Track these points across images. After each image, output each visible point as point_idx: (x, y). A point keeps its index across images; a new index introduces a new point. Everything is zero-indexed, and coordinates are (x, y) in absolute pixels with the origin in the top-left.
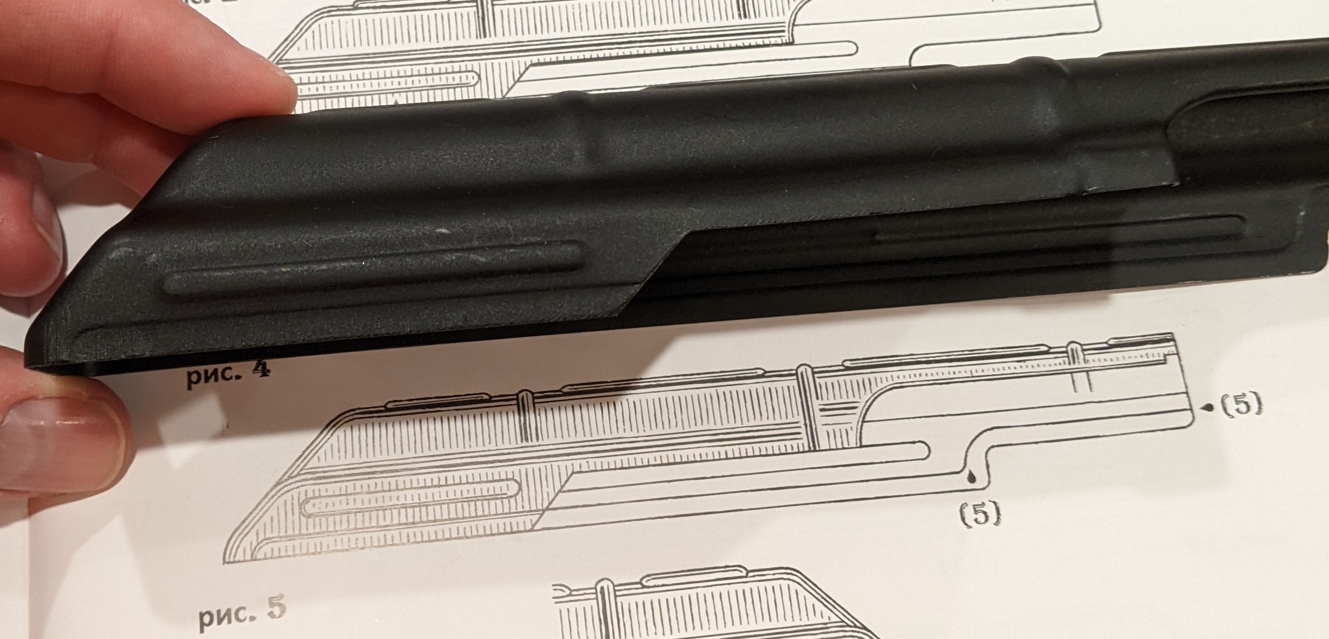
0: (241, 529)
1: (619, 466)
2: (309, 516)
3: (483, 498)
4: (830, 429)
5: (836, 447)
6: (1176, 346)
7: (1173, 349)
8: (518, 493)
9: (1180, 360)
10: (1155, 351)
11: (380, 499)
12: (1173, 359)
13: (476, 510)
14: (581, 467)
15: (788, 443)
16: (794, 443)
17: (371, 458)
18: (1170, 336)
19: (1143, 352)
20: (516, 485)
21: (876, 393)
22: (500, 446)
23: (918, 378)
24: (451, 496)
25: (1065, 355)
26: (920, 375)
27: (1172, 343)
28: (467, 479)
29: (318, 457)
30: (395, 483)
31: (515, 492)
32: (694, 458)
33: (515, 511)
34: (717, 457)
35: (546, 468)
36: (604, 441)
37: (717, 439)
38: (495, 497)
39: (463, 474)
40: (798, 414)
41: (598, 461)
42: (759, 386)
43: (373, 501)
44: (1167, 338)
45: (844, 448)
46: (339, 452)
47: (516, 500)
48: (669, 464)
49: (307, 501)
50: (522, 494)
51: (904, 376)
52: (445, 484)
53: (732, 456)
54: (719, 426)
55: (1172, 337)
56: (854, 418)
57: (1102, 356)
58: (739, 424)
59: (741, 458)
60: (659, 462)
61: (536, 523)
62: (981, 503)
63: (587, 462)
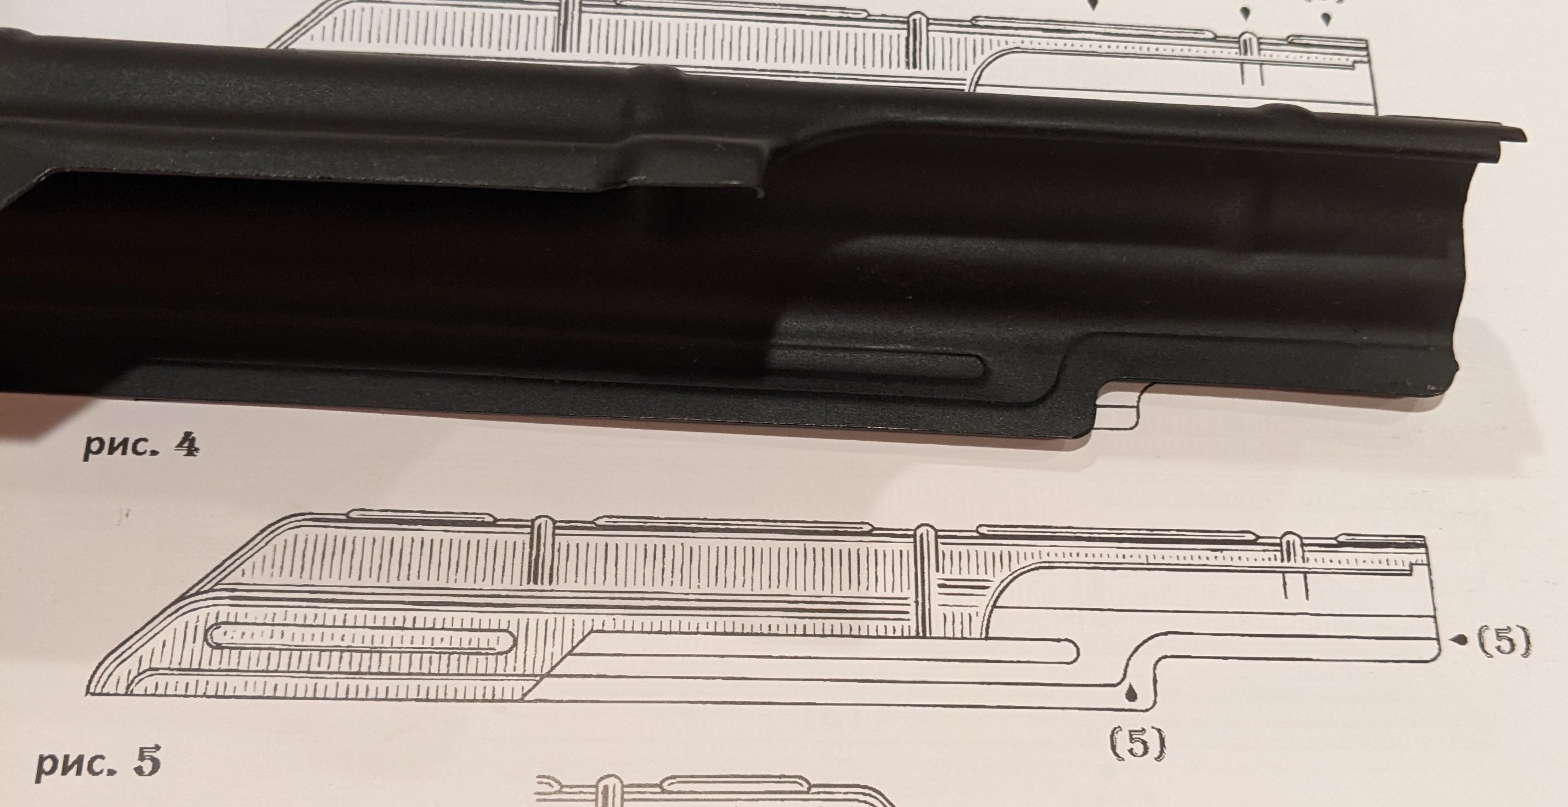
0: (118, 652)
1: (656, 628)
2: (219, 646)
3: (460, 651)
4: (948, 611)
5: (954, 634)
6: (1427, 554)
7: (1424, 557)
8: (511, 649)
9: (1430, 574)
10: (1399, 558)
11: (318, 637)
12: (1420, 571)
13: (448, 665)
14: (603, 625)
15: (890, 624)
16: (898, 625)
17: (315, 581)
18: (1421, 541)
19: (1383, 557)
20: (511, 639)
21: (1016, 571)
22: (497, 585)
23: (1075, 559)
24: (418, 644)
25: (1278, 548)
26: (1078, 555)
27: (1423, 550)
28: (444, 623)
29: (243, 570)
30: (343, 617)
31: (507, 648)
32: (761, 630)
33: (502, 672)
34: (791, 631)
35: (556, 622)
36: (642, 595)
37: (794, 608)
38: (477, 652)
39: (439, 616)
40: (909, 588)
41: (629, 619)
42: (863, 547)
43: (308, 637)
44: (1417, 543)
45: (963, 638)
46: (273, 566)
47: (506, 658)
48: (725, 633)
49: (217, 625)
50: (516, 651)
51: (1056, 555)
52: (412, 627)
53: (812, 633)
54: (800, 591)
55: (1423, 542)
56: (982, 601)
57: (1328, 556)
58: (827, 592)
59: (824, 636)
60: (712, 629)
61: (530, 691)
62: (1140, 729)
63: (614, 619)
